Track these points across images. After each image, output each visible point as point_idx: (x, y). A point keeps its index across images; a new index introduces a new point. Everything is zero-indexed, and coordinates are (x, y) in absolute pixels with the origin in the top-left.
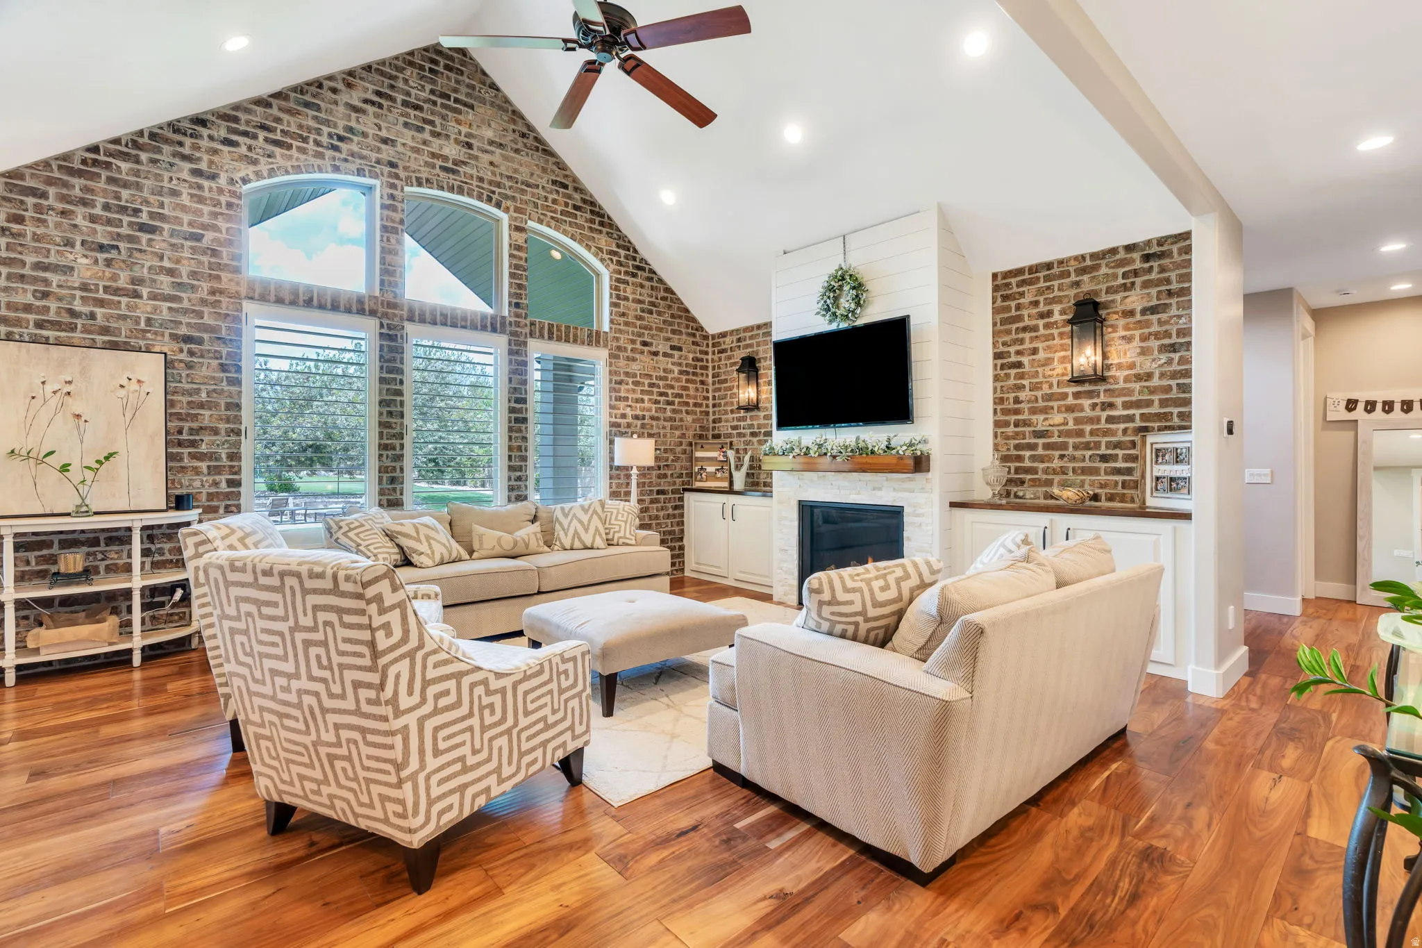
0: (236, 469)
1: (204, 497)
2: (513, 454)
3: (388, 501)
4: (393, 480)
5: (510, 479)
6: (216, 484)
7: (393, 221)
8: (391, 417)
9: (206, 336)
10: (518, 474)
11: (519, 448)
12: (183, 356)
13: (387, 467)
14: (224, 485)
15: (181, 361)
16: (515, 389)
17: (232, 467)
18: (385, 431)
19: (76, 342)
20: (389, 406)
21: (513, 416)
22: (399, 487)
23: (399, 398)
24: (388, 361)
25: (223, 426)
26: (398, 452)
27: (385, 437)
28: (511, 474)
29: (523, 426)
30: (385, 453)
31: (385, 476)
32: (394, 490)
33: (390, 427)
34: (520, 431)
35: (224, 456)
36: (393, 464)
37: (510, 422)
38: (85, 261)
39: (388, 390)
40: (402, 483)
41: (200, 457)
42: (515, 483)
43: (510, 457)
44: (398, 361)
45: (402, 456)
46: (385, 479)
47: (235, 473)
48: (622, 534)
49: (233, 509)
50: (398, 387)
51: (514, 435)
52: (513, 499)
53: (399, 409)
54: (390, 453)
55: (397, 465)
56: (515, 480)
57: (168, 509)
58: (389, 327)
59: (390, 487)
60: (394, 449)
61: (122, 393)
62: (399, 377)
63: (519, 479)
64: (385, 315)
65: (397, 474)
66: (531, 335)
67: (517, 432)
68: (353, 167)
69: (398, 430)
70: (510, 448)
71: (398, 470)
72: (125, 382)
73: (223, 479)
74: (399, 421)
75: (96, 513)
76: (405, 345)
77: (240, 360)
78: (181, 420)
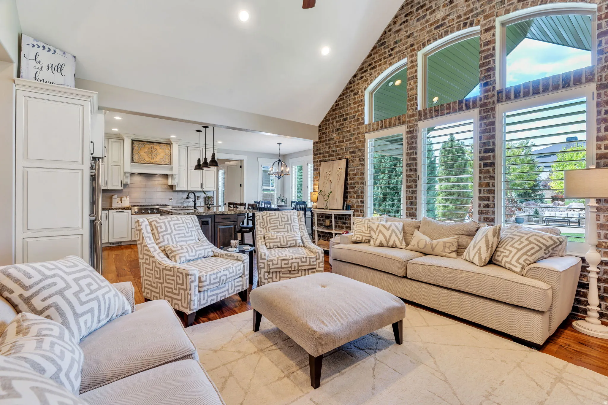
0: (362, 197)
1: (355, 206)
2: (482, 189)
3: (410, 213)
4: (412, 203)
5: (480, 206)
6: (358, 202)
7: (412, 73)
8: (411, 172)
9: (356, 150)
10: (486, 202)
11: (488, 185)
12: (352, 159)
13: (409, 197)
14: (360, 202)
15: (351, 160)
16: (484, 143)
17: (362, 196)
18: (409, 179)
19: (334, 159)
20: (410, 167)
21: (482, 162)
22: (414, 207)
23: (414, 162)
24: (410, 144)
25: (360, 181)
26: (414, 189)
27: (408, 182)
28: (481, 202)
29: (491, 169)
30: (408, 190)
31: (409, 201)
32: (412, 208)
33: (411, 177)
34: (488, 172)
35: (360, 192)
36: (412, 195)
37: (480, 166)
38: (335, 135)
39: (410, 158)
40: (416, 205)
41: (355, 192)
42: (484, 209)
43: (480, 191)
44: (414, 143)
45: (416, 191)
46: (408, 202)
47: (362, 198)
48: (508, 260)
49: (362, 211)
50: (415, 156)
51: (483, 175)
52: (482, 220)
53: (414, 167)
54: (410, 190)
55: (414, 195)
56: (484, 207)
57: (343, 209)
58: (411, 128)
59: (411, 206)
60: (412, 187)
61: (338, 173)
62: (414, 151)
63: (487, 206)
64: (409, 122)
65: (414, 200)
66: (498, 101)
67: (485, 173)
68: (396, 59)
69: (414, 178)
70: (480, 185)
71: (414, 198)
72: (338, 170)
73: (360, 200)
74: (414, 173)
75: (329, 209)
76: (418, 134)
77: (364, 156)
78: (351, 180)
